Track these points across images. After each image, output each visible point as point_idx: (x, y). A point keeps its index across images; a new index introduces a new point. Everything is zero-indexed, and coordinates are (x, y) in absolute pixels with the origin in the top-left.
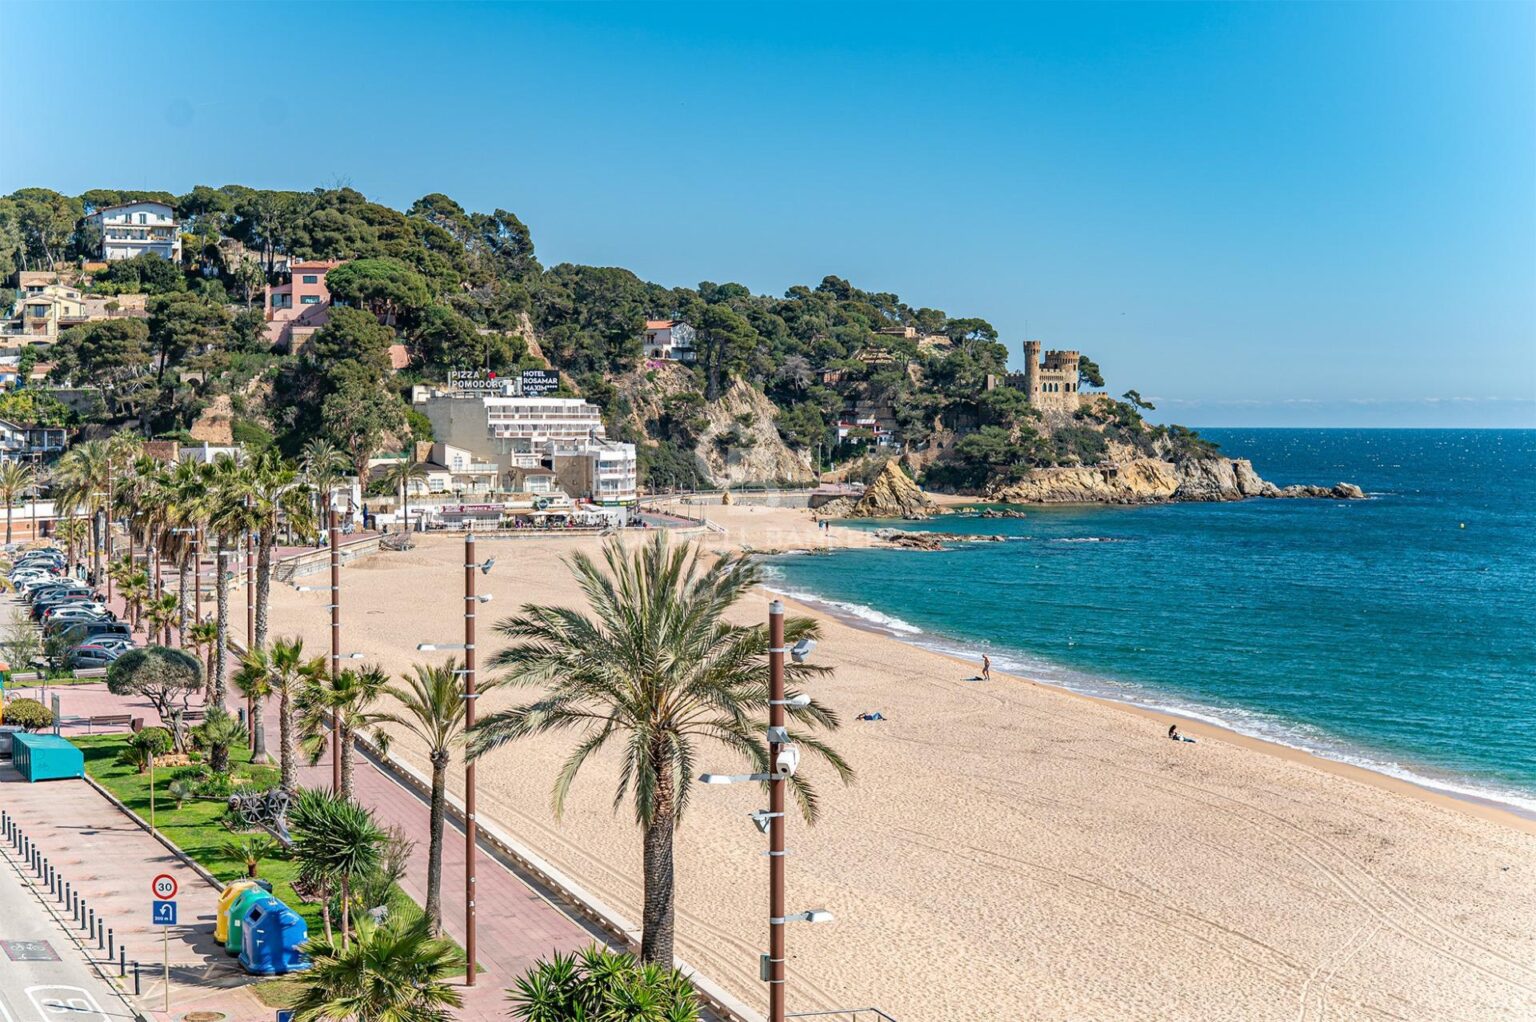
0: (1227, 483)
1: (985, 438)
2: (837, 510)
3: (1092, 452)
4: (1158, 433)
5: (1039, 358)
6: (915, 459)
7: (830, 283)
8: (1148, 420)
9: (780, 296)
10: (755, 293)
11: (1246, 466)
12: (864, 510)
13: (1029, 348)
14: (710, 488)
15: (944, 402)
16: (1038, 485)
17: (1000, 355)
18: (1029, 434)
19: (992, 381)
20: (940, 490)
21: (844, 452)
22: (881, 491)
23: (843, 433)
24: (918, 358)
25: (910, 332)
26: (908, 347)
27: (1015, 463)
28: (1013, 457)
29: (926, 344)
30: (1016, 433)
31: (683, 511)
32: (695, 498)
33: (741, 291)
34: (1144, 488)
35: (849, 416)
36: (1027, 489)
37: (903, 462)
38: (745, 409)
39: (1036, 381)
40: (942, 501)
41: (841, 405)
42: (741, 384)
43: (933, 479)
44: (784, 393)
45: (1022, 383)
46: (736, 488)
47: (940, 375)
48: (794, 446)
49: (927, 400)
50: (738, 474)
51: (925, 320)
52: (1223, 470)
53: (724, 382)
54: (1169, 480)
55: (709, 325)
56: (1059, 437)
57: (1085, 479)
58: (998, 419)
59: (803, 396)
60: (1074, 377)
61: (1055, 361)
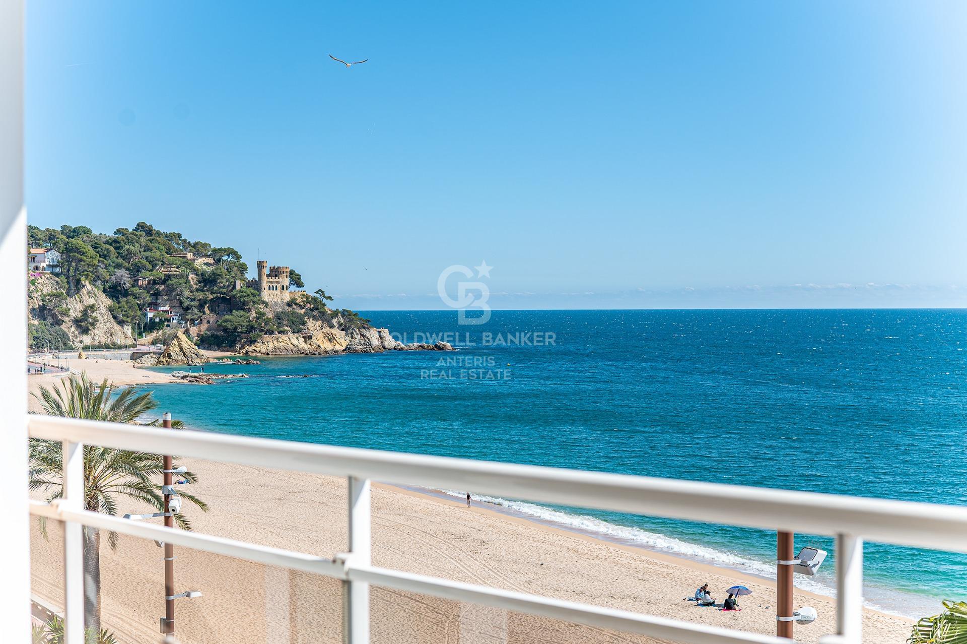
0: (375, 342)
1: (235, 318)
2: (148, 361)
3: (297, 325)
4: (335, 314)
5: (266, 271)
6: (194, 330)
7: (141, 227)
8: (330, 306)
9: (111, 234)
10: (96, 232)
11: (385, 333)
12: (164, 361)
13: (260, 265)
14: (71, 349)
15: (211, 297)
16: (266, 345)
17: (243, 268)
18: (261, 315)
19: (239, 284)
20: (209, 348)
21: (151, 326)
22: (174, 349)
23: (150, 315)
24: (195, 271)
25: (190, 256)
26: (189, 264)
27: (252, 333)
28: (251, 328)
29: (200, 262)
30: (253, 314)
31: (55, 363)
32: (62, 355)
33: (87, 231)
34: (328, 346)
35: (154, 305)
36: (260, 347)
37: (187, 332)
38: (91, 301)
39: (265, 284)
40: (211, 355)
41: (149, 299)
42: (89, 287)
43: (204, 342)
44: (114, 291)
45: (256, 285)
46: (86, 348)
47: (207, 281)
48: (121, 323)
49: (200, 295)
50: (87, 340)
51: (198, 249)
52: (373, 335)
53: (78, 284)
54: (342, 341)
55: (68, 251)
56: (278, 317)
57: (292, 341)
58: (242, 306)
59: (126, 293)
60: (286, 281)
61: (275, 272)
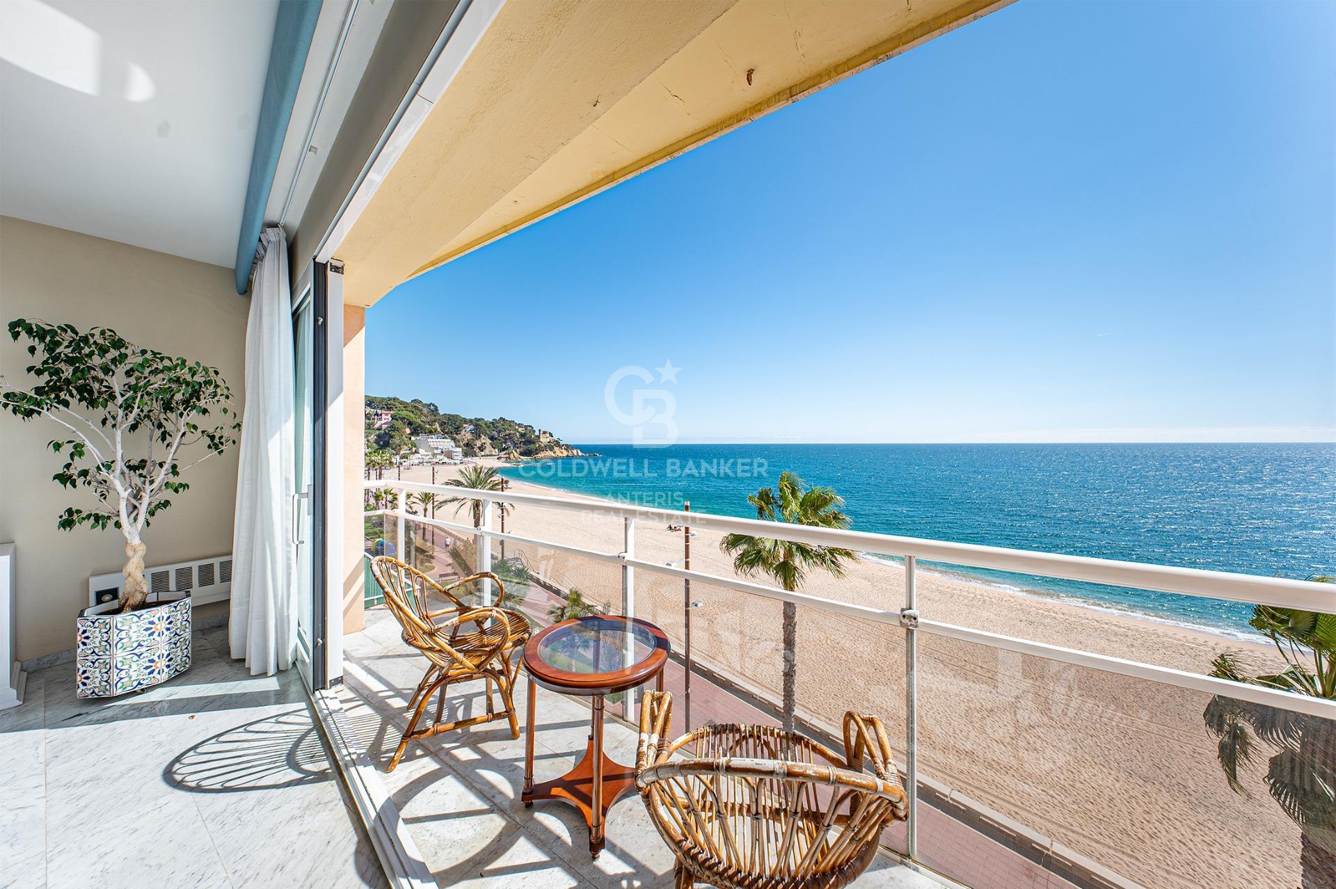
0: (576, 454)
1: (532, 446)
2: (503, 460)
3: (551, 449)
4: (563, 445)
5: (542, 432)
6: (518, 450)
7: (501, 418)
8: (561, 443)
9: (491, 420)
10: (486, 420)
11: (579, 451)
12: (508, 459)
13: (540, 430)
14: (477, 456)
15: (524, 440)
16: (541, 455)
17: (534, 431)
18: (540, 445)
19: (533, 436)
20: (523, 456)
21: (504, 449)
22: (512, 456)
23: (504, 446)
24: (519, 432)
25: (517, 427)
26: (517, 430)
27: (537, 451)
28: (536, 450)
29: (520, 430)
30: (537, 445)
31: (472, 460)
32: (474, 458)
33: (483, 419)
34: (561, 455)
35: (505, 443)
36: (539, 455)
37: (516, 451)
38: (484, 441)
39: (541, 436)
40: (524, 458)
41: (503, 440)
42: (483, 437)
43: (522, 454)
44: (492, 438)
45: (539, 437)
46: (482, 456)
47: (523, 435)
48: (494, 448)
49: (520, 440)
50: (483, 453)
51: (520, 425)
52: (575, 452)
53: (480, 437)
54: (565, 453)
55: (476, 425)
56: (545, 446)
57: (550, 453)
58: (534, 443)
59: (496, 439)
60: (548, 435)
61: (545, 433)
